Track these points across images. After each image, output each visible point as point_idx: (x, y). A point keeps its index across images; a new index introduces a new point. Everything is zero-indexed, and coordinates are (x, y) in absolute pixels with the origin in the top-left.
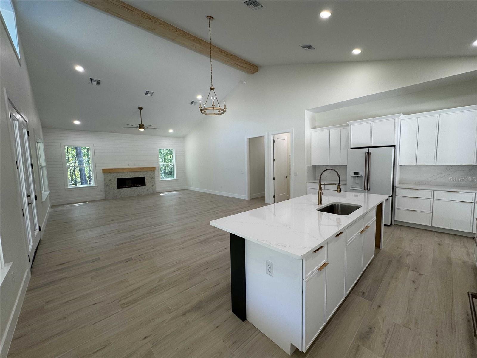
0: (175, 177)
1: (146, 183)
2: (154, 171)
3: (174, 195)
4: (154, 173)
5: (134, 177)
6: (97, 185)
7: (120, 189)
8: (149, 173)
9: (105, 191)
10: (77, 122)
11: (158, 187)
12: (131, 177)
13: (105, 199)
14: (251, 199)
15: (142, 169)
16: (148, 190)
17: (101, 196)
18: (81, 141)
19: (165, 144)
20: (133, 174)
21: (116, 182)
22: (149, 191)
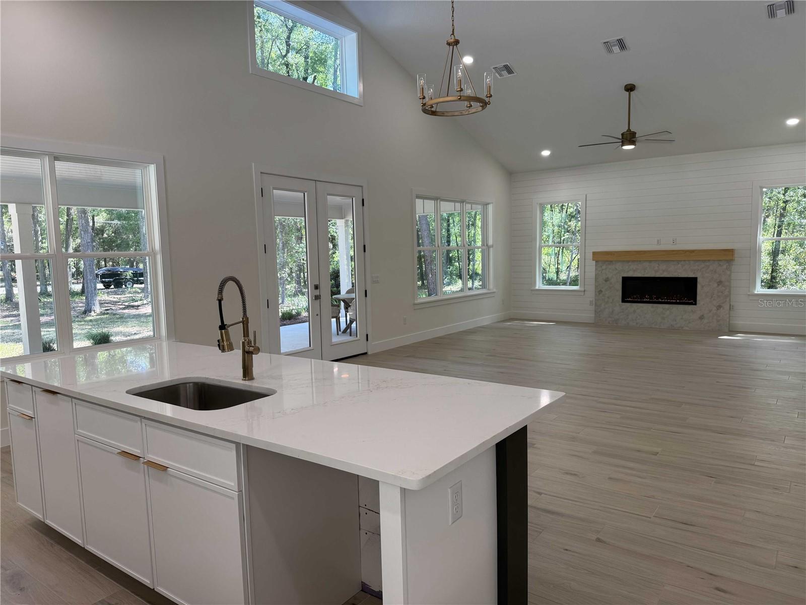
1: (698, 298)
2: (728, 262)
4: (728, 268)
5: (665, 275)
7: (628, 304)
8: (711, 268)
9: (596, 305)
12: (658, 275)
15: (690, 256)
16: (702, 318)
21: (619, 286)
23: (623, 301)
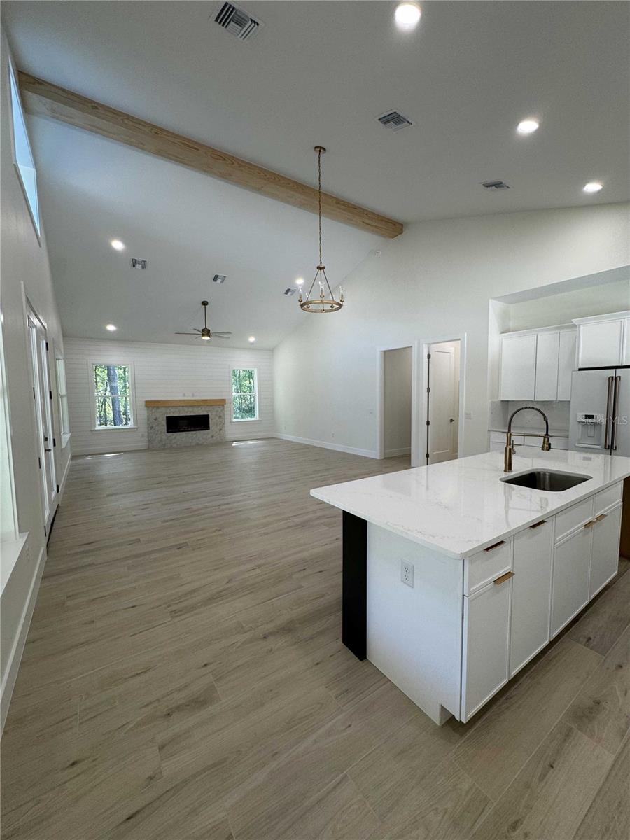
0: (257, 417)
1: (210, 426)
2: (223, 406)
3: (255, 446)
4: (224, 409)
5: (192, 414)
6: (135, 427)
7: (171, 434)
8: (216, 409)
9: (148, 437)
10: (111, 328)
11: (230, 433)
12: (188, 414)
13: (148, 450)
14: (385, 458)
15: (205, 402)
16: (212, 437)
17: (142, 444)
18: (115, 357)
19: (243, 361)
20: (190, 409)
21: (164, 423)
22: (214, 438)
23: (168, 432)
